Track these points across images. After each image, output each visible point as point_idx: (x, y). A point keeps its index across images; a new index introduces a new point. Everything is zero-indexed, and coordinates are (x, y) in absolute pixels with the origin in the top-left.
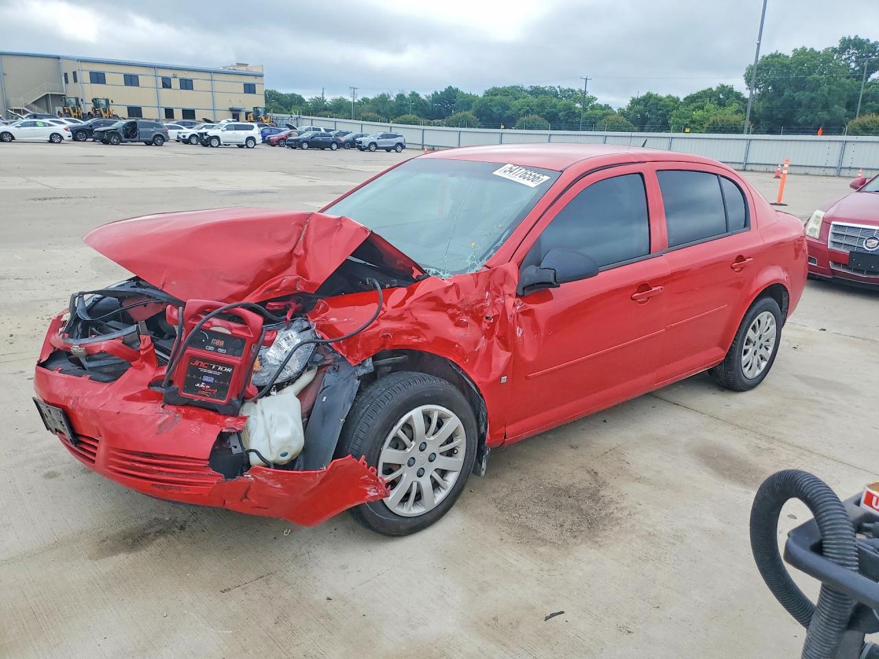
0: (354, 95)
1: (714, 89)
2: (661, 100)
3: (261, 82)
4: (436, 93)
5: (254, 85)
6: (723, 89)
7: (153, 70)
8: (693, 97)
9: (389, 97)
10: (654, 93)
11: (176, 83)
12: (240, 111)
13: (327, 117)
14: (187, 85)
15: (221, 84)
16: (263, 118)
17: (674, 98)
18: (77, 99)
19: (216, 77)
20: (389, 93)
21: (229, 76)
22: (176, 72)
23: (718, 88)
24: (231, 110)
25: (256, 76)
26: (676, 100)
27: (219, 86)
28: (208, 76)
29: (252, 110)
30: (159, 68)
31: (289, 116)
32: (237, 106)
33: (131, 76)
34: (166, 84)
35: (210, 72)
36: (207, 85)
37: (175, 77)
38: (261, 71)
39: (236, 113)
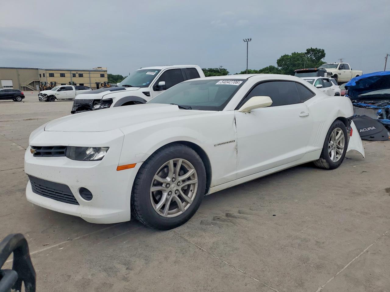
3: (106, 73)
7: (70, 71)
11: (77, 75)
12: (99, 83)
14: (81, 76)
16: (107, 85)
18: (45, 82)
19: (91, 72)
21: (95, 72)
24: (96, 83)
25: (104, 71)
27: (92, 75)
28: (88, 72)
29: (103, 83)
30: (72, 71)
32: (98, 81)
33: (62, 74)
34: (74, 76)
35: (89, 71)
36: (88, 75)
37: (77, 73)
38: (106, 70)
39: (98, 84)
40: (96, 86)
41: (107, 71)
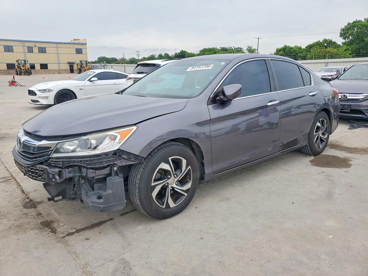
0: (138, 56)
1: (321, 41)
2: (292, 48)
3: (86, 48)
4: (176, 53)
5: (81, 49)
6: (325, 41)
7: (22, 42)
8: (311, 45)
9: (155, 56)
10: (288, 45)
11: (36, 50)
12: (74, 63)
13: (120, 64)
14: (42, 50)
15: (62, 50)
16: (85, 66)
17: (298, 47)
19: (59, 46)
20: (155, 54)
21: (67, 45)
22: (36, 44)
23: (323, 41)
24: (69, 63)
25: (82, 44)
26: (300, 48)
27: (61, 50)
28: (55, 45)
29: (79, 62)
30: (25, 41)
31: (100, 64)
32: (71, 61)
33: (8, 46)
34: (30, 50)
35: (56, 43)
36: (54, 50)
37: (35, 46)
38: (85, 42)
39: (71, 65)
40: (69, 68)
41: (86, 44)
